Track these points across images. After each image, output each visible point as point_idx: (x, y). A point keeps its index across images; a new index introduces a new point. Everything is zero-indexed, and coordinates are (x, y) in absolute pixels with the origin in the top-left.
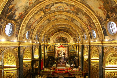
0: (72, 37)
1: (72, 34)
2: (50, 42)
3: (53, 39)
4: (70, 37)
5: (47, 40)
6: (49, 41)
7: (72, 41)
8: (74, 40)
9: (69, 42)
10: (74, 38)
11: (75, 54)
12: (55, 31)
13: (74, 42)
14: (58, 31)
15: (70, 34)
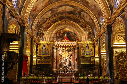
0: (85, 30)
1: (85, 26)
2: (43, 40)
3: (49, 34)
4: (81, 31)
5: (39, 35)
6: (43, 37)
7: (85, 37)
8: (89, 37)
9: (80, 40)
10: (90, 33)
11: (92, 62)
12: (54, 20)
13: (89, 39)
14: (58, 19)
15: (81, 26)
